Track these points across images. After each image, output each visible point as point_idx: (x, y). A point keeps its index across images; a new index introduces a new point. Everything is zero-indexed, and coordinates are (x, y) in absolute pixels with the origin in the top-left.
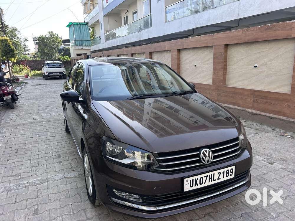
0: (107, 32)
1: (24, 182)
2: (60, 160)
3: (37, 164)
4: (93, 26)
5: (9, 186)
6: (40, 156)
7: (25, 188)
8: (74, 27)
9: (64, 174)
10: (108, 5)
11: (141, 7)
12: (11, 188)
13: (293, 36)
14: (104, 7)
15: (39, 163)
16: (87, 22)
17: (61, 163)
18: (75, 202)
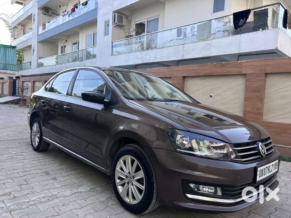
0: (40, 58)
1: (24, 201)
2: (53, 176)
3: (26, 182)
4: (21, 52)
5: (6, 206)
6: (21, 174)
7: (31, 207)
9: (71, 190)
10: (44, 32)
11: (83, 39)
12: (11, 209)
13: (243, 73)
14: (39, 34)
15: (26, 181)
16: (14, 45)
17: (57, 179)
18: (112, 215)
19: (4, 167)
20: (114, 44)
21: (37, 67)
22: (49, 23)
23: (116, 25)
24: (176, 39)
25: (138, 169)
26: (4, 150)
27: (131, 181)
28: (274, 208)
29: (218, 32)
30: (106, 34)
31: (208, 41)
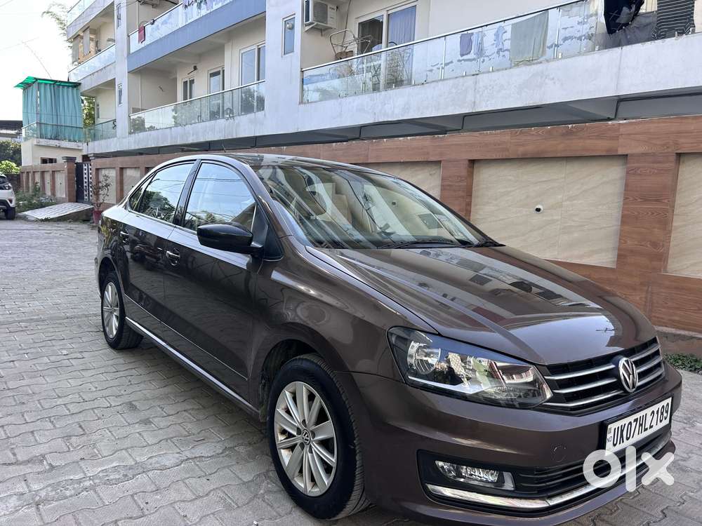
0: (135, 110)
1: (72, 477)
2: (143, 415)
3: (81, 430)
4: (93, 95)
5: (30, 491)
6: (74, 408)
7: (85, 493)
8: (39, 89)
9: (179, 451)
10: (142, 48)
11: (234, 63)
12: (40, 497)
13: (620, 153)
14: (132, 51)
15: (83, 426)
16: (76, 81)
17: (151, 422)
18: (264, 519)
19: (36, 389)
20: (307, 74)
21: (130, 133)
22: (152, 24)
23: (311, 26)
24: (459, 61)
25: (321, 418)
26: (44, 344)
27: (308, 442)
28: (661, 509)
29: (566, 39)
30: (287, 49)
31: (539, 65)
